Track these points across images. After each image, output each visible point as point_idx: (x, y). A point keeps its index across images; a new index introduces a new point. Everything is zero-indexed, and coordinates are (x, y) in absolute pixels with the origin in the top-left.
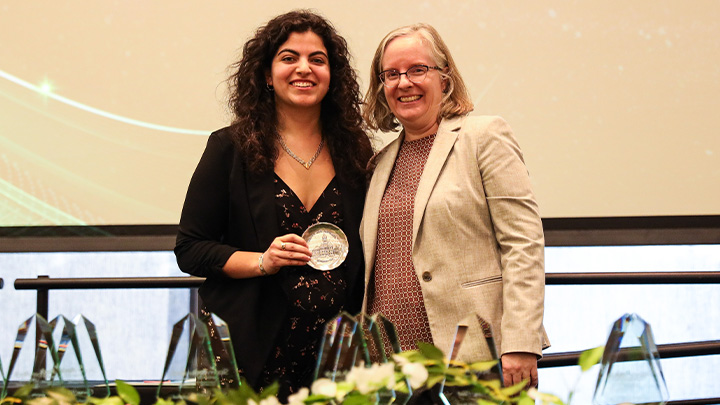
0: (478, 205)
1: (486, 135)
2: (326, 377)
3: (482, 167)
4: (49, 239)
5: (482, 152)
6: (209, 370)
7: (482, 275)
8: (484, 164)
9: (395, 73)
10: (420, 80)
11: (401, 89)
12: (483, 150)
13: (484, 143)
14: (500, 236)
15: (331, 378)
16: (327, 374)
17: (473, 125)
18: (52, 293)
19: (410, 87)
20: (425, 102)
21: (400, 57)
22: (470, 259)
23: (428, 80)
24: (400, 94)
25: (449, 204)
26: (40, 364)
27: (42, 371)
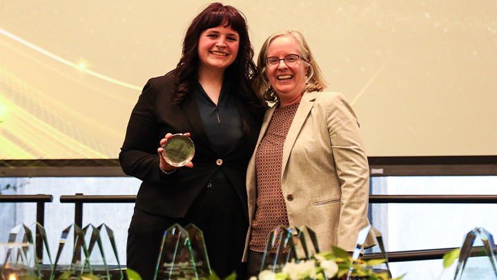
0: (325, 152)
1: (332, 105)
2: (269, 269)
3: (329, 126)
4: (83, 168)
5: (329, 116)
6: (189, 262)
7: (327, 197)
8: (331, 124)
9: (276, 59)
10: (292, 65)
11: (280, 70)
12: (330, 114)
13: (331, 110)
14: (339, 173)
15: (272, 270)
16: (270, 267)
17: (323, 98)
18: (85, 205)
19: (286, 69)
20: (295, 80)
21: (280, 50)
22: (318, 187)
23: (297, 66)
24: (279, 73)
25: (306, 150)
26: (76, 257)
27: (78, 262)
